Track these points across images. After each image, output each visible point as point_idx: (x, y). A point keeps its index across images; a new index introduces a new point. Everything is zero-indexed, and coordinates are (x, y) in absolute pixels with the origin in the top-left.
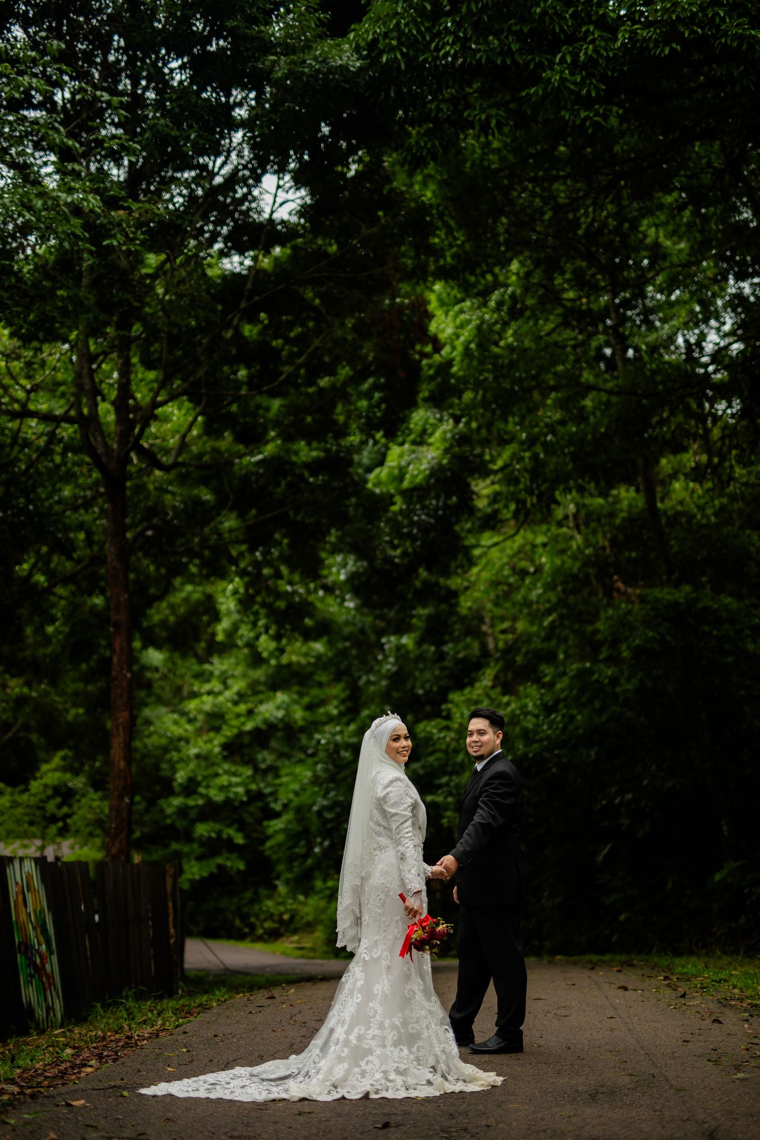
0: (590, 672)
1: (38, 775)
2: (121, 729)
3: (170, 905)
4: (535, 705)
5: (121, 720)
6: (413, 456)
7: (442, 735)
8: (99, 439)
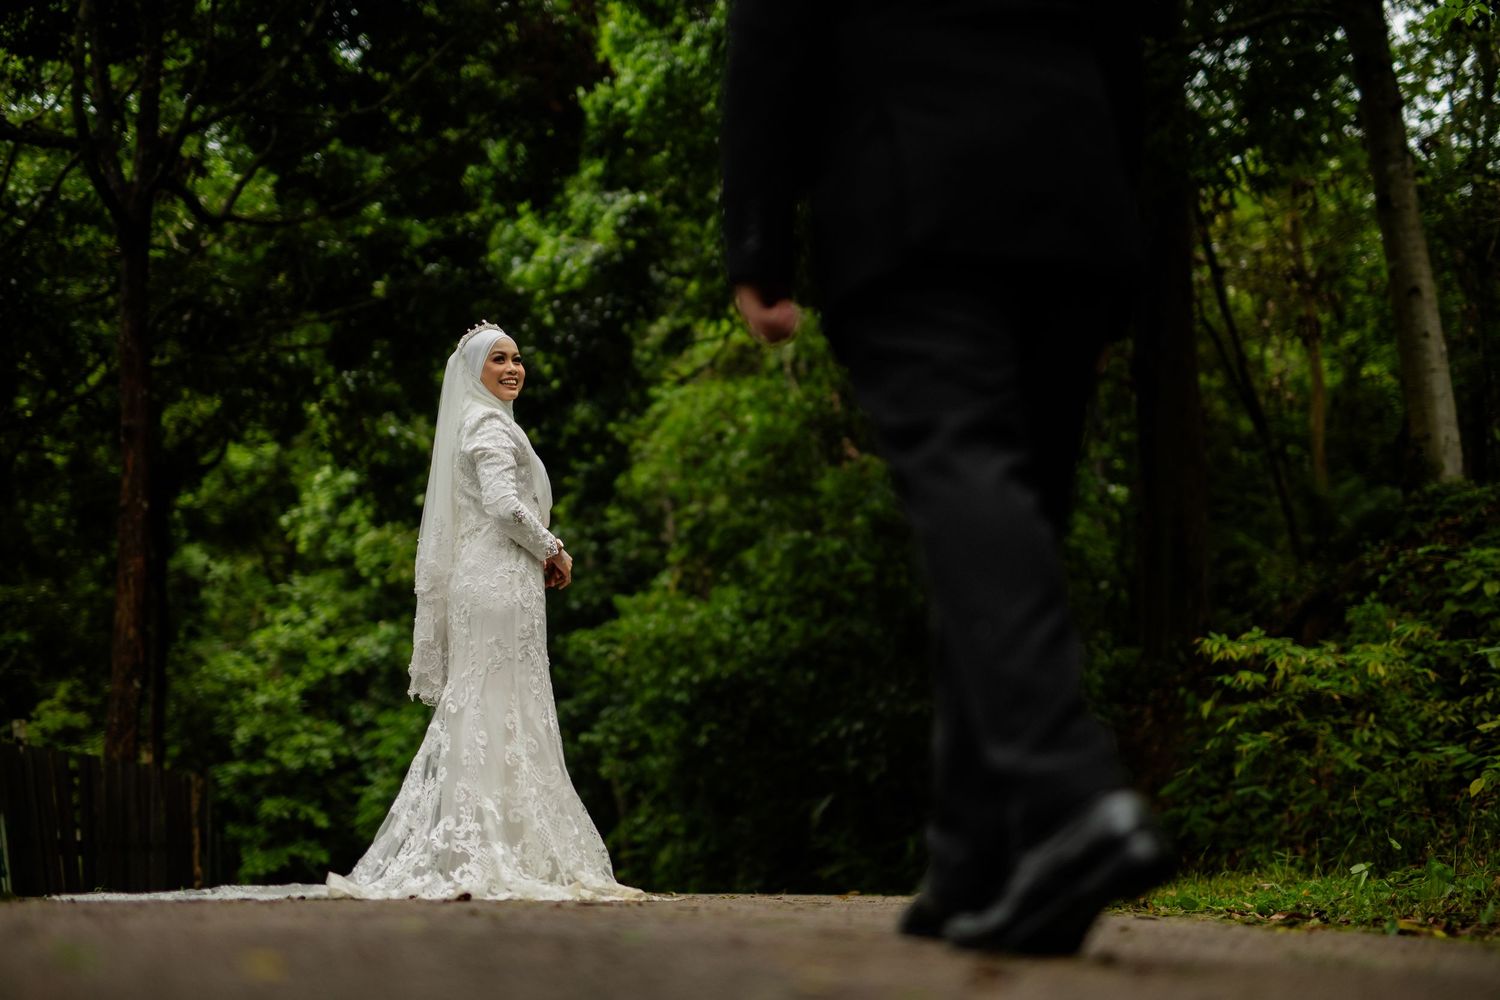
0: (809, 545)
1: (33, 714)
2: (131, 581)
3: (196, 832)
4: (733, 611)
5: (132, 569)
6: (571, 249)
7: (603, 649)
8: (112, 170)
